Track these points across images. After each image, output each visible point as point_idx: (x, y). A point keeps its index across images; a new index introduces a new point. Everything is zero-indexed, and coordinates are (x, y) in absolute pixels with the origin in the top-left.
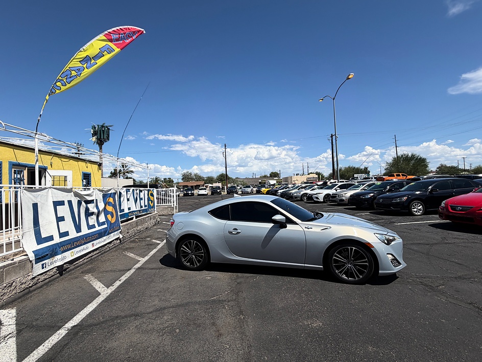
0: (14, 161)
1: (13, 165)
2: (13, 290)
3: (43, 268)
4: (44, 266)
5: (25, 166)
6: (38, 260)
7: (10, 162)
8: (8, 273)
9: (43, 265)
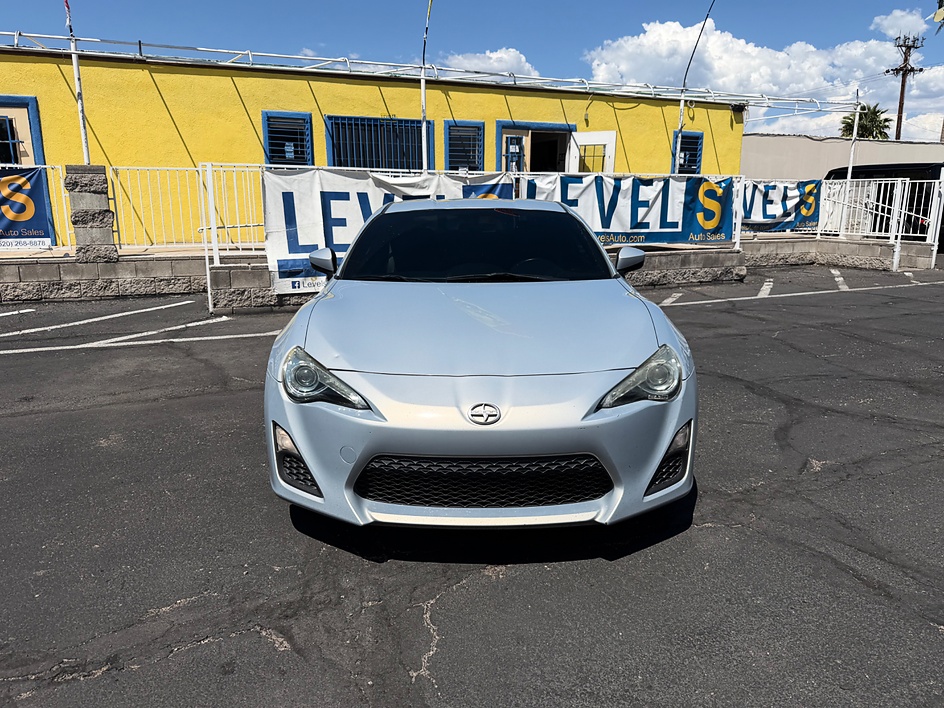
0: (506, 119)
1: (503, 127)
2: (246, 300)
3: (294, 287)
4: (297, 285)
5: (525, 128)
6: (284, 274)
7: (498, 122)
8: (237, 277)
9: (294, 283)
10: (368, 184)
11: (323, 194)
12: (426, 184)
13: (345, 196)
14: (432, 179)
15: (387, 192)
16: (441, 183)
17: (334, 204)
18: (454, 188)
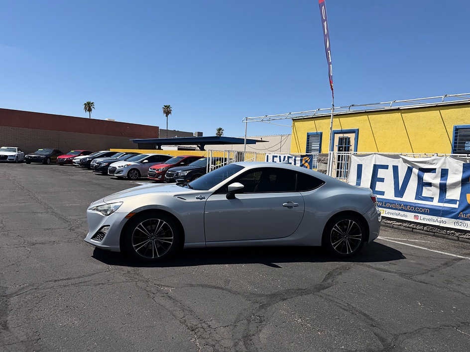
10: (399, 161)
11: (375, 165)
12: (434, 162)
13: (386, 167)
14: (440, 159)
15: (409, 166)
16: (447, 161)
17: (380, 170)
18: (456, 165)
